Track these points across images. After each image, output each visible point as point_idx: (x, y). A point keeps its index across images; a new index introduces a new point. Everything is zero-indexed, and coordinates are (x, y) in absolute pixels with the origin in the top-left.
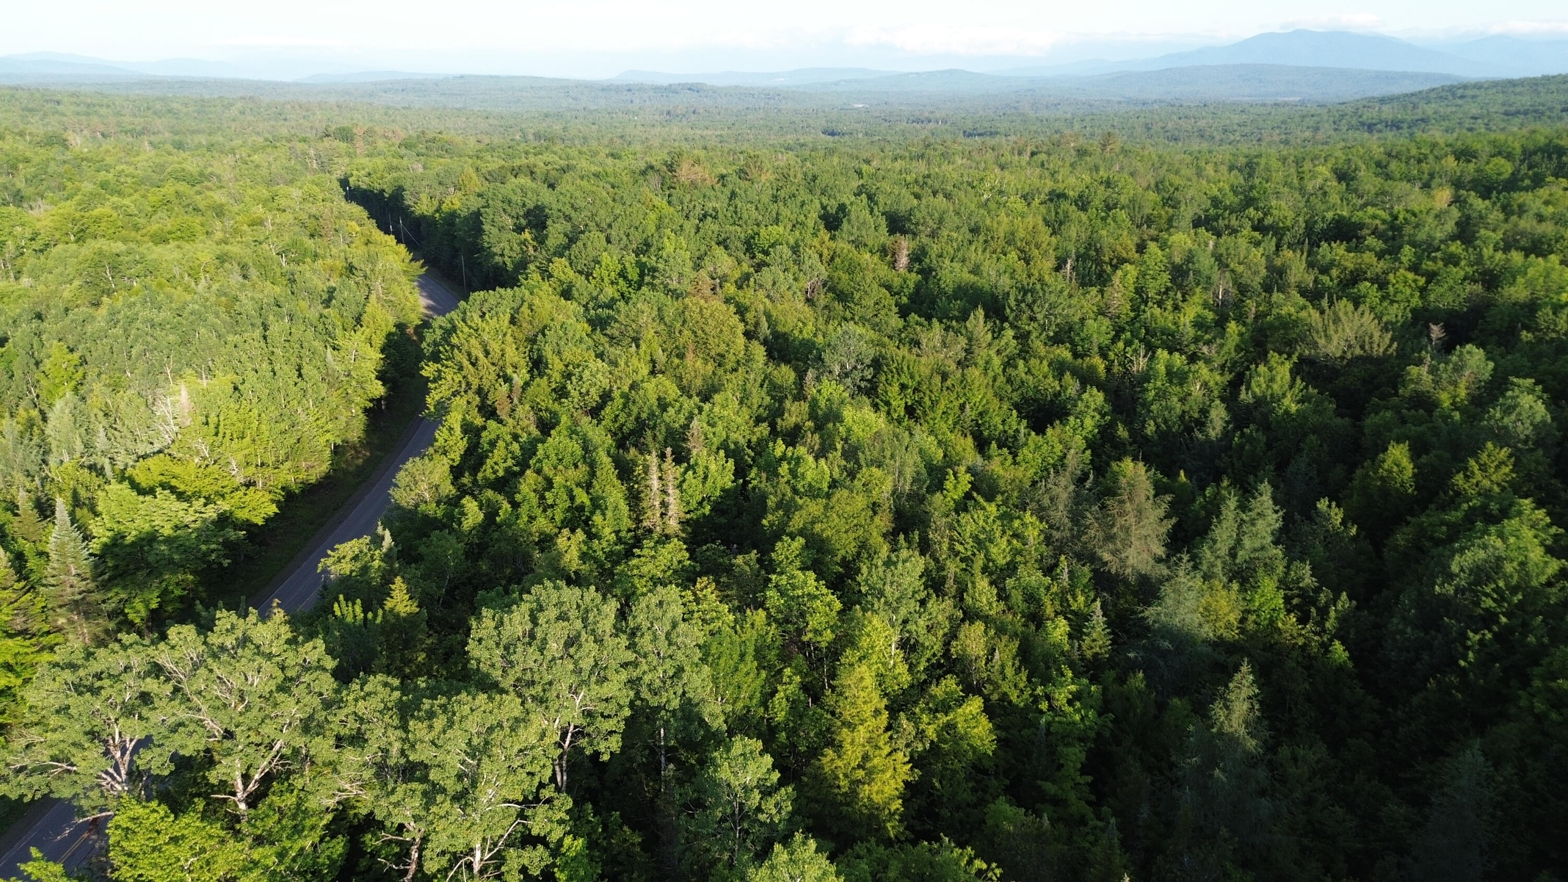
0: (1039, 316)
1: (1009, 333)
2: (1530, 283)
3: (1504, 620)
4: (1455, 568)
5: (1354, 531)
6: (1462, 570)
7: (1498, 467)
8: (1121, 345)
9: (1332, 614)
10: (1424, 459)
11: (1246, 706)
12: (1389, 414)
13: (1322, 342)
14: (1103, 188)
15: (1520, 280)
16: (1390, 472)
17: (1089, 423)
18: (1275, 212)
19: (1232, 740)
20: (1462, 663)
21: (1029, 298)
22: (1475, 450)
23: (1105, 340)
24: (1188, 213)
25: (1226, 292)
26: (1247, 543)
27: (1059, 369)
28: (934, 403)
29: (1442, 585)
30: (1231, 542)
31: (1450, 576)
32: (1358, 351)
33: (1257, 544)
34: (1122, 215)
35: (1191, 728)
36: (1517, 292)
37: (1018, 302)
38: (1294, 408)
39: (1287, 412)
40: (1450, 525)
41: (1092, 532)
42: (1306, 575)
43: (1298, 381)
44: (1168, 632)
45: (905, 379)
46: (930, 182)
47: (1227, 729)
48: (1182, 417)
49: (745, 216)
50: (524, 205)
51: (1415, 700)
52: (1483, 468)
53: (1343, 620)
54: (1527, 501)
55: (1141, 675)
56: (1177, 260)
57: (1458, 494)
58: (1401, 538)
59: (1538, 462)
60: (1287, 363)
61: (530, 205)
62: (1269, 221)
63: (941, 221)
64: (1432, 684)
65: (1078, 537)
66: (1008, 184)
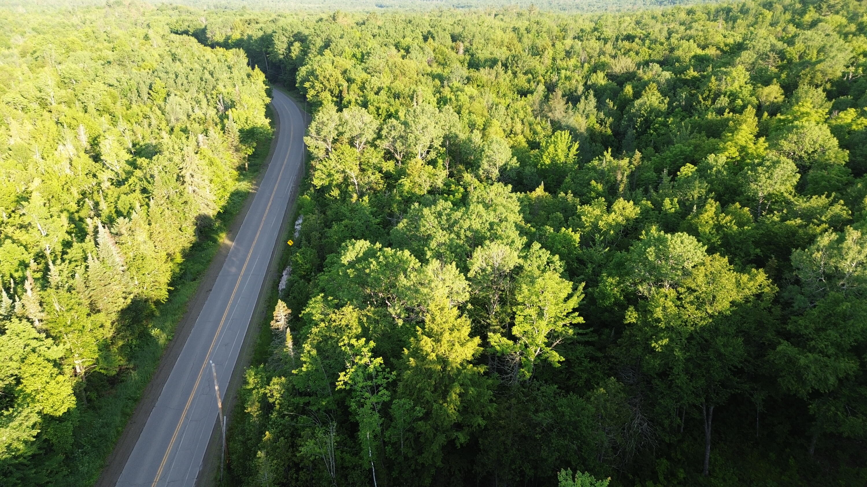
0: (520, 66)
1: (510, 72)
4: (636, 105)
5: (616, 108)
8: (549, 73)
13: (614, 67)
14: (536, 25)
15: (681, 49)
21: (516, 59)
23: (543, 73)
27: (529, 81)
32: (625, 70)
34: (545, 35)
42: (602, 115)
45: (479, 83)
46: (461, 23)
48: (570, 90)
49: (392, 35)
50: (292, 32)
52: (650, 89)
56: (568, 49)
61: (296, 32)
63: (474, 36)
66: (495, 24)
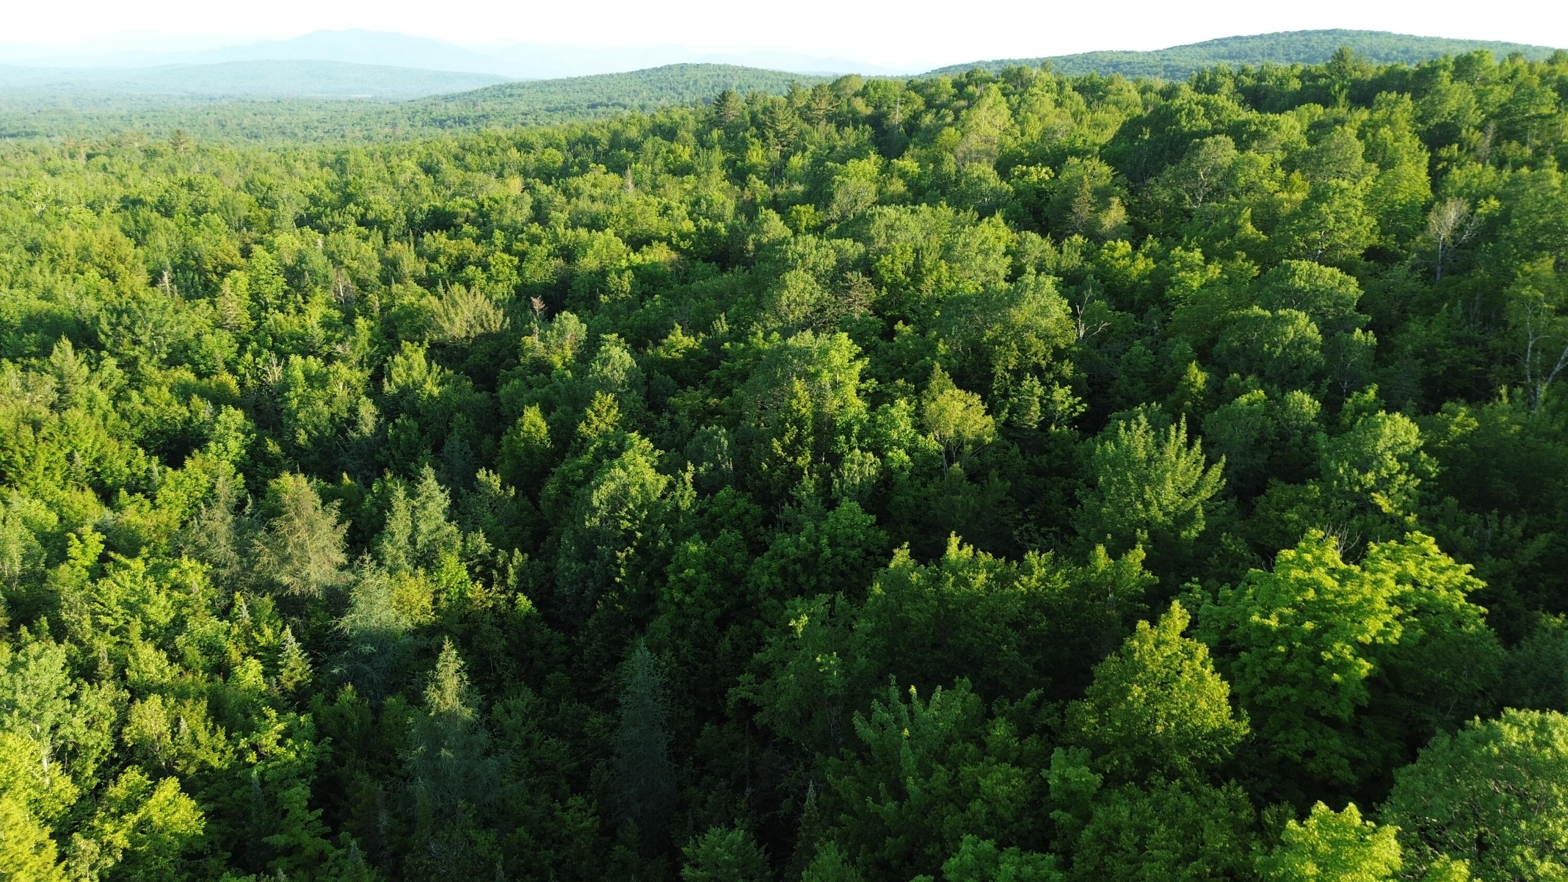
2: (597, 254)
3: (639, 535)
6: (601, 503)
7: (608, 411)
9: (511, 571)
10: (553, 415)
11: (456, 680)
12: (517, 382)
16: (529, 432)
17: (234, 446)
18: (375, 207)
19: (451, 716)
20: (618, 580)
22: (588, 400)
24: (288, 213)
25: (346, 289)
26: (423, 527)
28: (30, 461)
29: (590, 520)
30: (409, 531)
31: (594, 510)
33: (433, 526)
35: (411, 720)
36: (588, 263)
37: (113, 326)
38: (436, 391)
39: (431, 396)
40: (585, 467)
41: (265, 559)
43: (434, 365)
44: (368, 636)
47: (444, 708)
51: (591, 622)
53: (520, 573)
54: (635, 434)
55: (350, 687)
57: (584, 440)
58: (551, 488)
59: (634, 401)
60: (420, 350)
62: (371, 215)
64: (600, 605)
65: (250, 567)
